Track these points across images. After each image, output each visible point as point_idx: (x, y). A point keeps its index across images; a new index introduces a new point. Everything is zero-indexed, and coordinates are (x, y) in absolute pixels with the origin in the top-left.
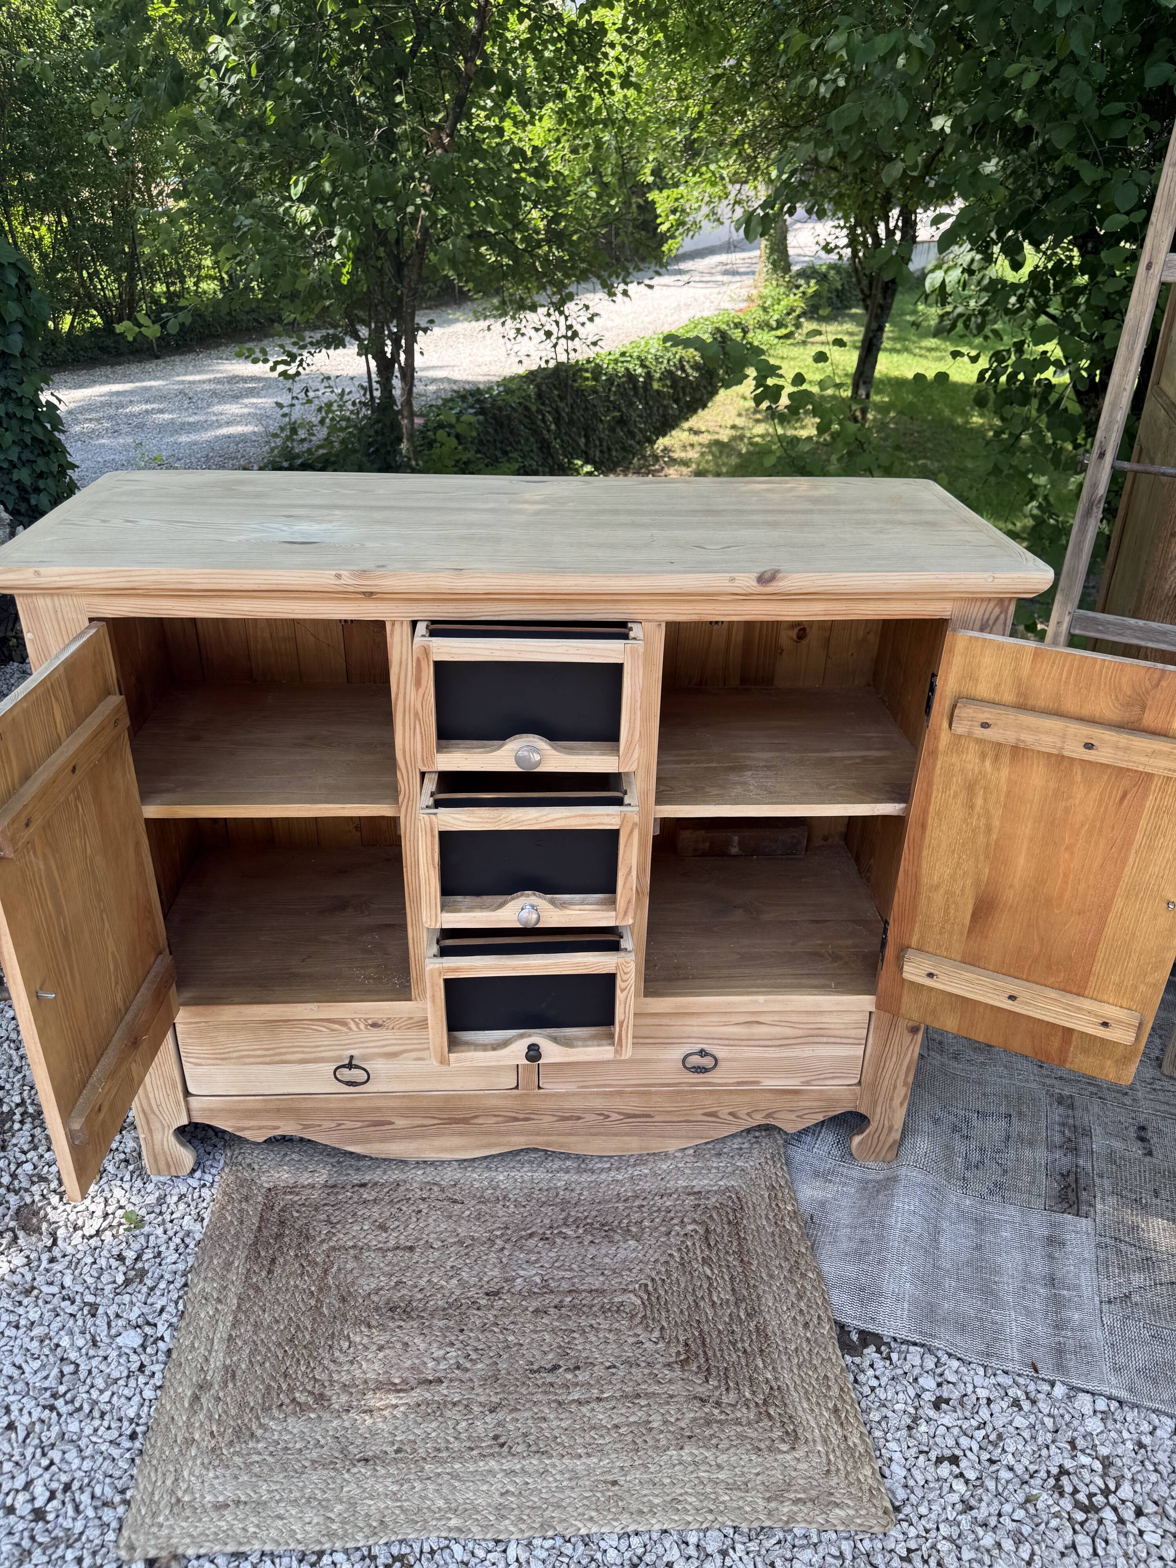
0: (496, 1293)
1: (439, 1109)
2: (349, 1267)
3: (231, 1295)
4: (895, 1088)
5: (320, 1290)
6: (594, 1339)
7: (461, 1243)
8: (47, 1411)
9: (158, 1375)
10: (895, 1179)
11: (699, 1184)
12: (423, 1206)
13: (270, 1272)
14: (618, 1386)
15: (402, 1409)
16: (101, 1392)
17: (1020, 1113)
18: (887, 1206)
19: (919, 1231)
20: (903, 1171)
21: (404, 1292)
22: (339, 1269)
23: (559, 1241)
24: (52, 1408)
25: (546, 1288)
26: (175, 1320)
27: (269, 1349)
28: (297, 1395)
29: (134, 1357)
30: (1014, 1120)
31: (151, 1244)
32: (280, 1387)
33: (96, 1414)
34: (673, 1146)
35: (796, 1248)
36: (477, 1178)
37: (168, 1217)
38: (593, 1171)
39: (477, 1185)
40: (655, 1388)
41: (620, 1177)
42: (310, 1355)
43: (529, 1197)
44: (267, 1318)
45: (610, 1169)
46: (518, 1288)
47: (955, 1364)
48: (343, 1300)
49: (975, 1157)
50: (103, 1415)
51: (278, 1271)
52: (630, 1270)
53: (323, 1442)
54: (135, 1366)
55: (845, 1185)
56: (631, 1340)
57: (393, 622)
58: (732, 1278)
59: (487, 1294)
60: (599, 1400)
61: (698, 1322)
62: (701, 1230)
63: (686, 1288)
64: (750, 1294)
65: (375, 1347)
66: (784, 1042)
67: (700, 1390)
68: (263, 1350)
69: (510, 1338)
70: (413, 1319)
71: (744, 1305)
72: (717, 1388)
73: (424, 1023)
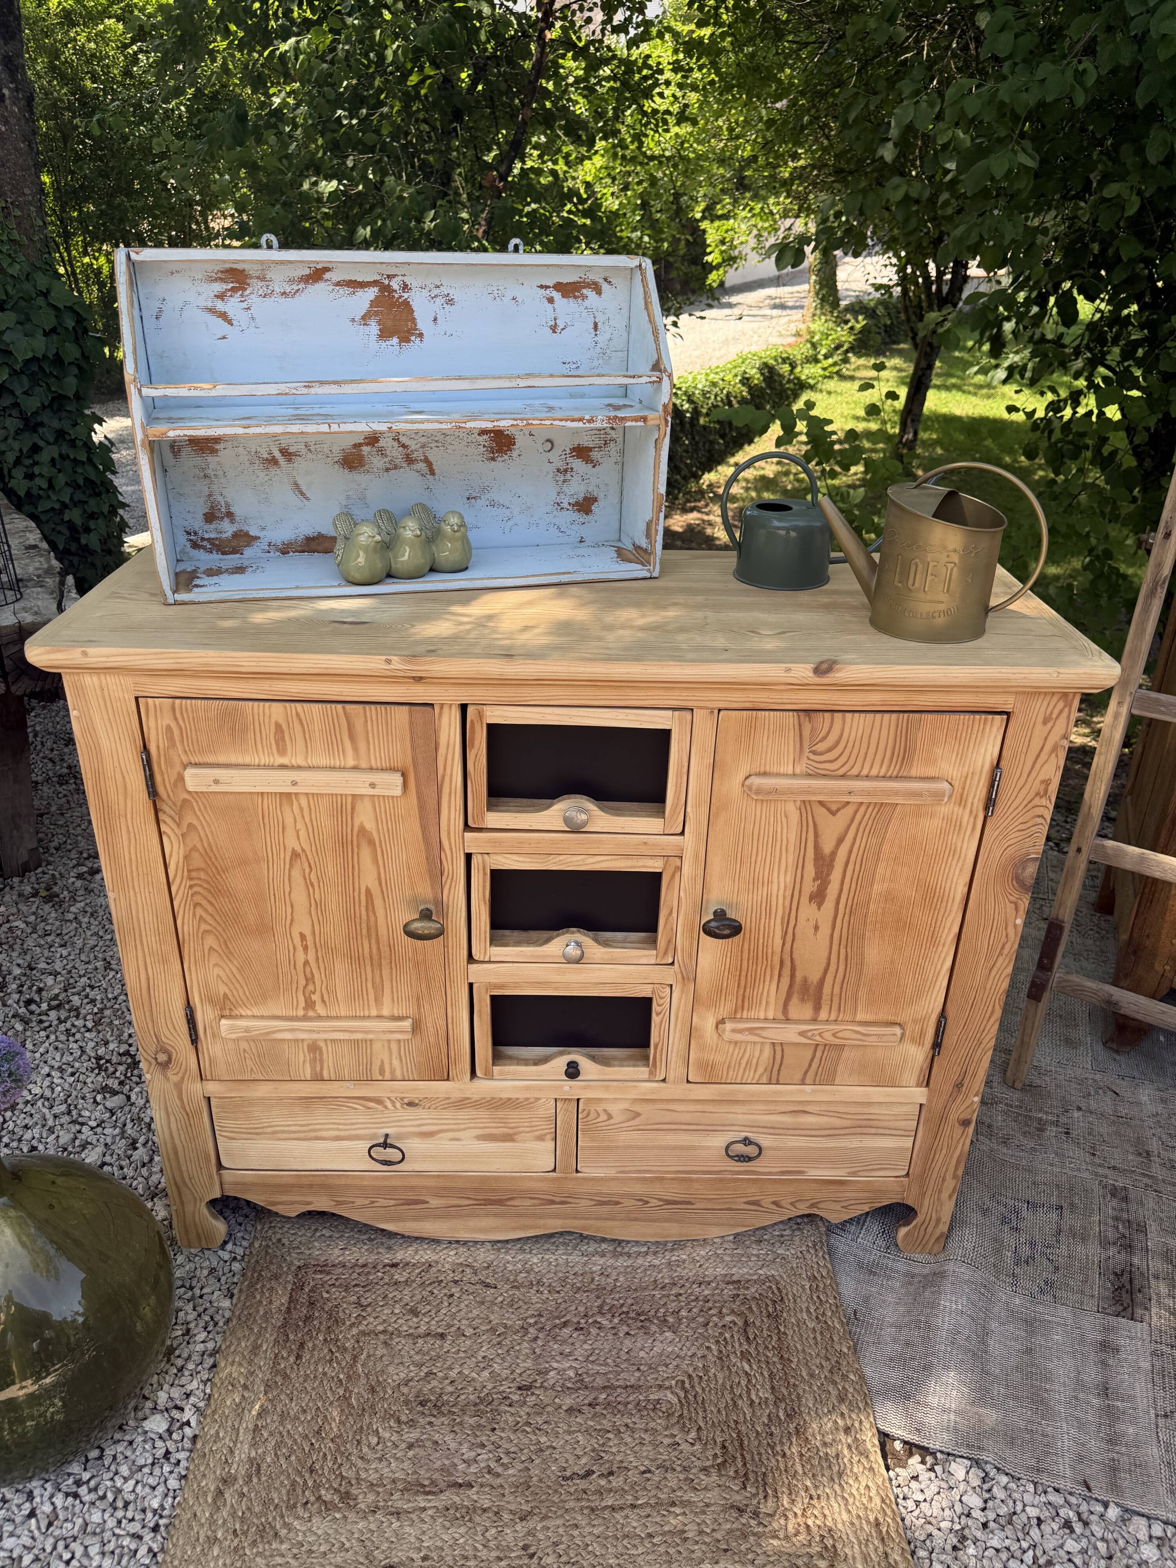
0: (528, 1388)
1: (475, 1190)
2: (378, 1353)
3: (258, 1381)
4: (944, 1180)
5: (349, 1377)
6: (629, 1440)
7: (493, 1330)
8: (70, 1499)
9: (184, 1464)
10: (941, 1275)
11: (738, 1272)
12: (455, 1290)
13: (299, 1357)
14: (653, 1493)
15: (430, 1512)
16: (126, 1479)
17: (1072, 1205)
18: (934, 1305)
19: (967, 1332)
20: (950, 1267)
21: (434, 1383)
22: (369, 1356)
23: (594, 1331)
24: (76, 1496)
25: (581, 1384)
26: (202, 1404)
27: (295, 1440)
28: (323, 1492)
29: (159, 1444)
30: (1066, 1212)
31: (180, 1321)
32: (305, 1482)
33: (120, 1504)
34: (714, 1232)
35: (838, 1347)
36: (511, 1260)
37: (197, 1292)
38: (629, 1255)
39: (510, 1267)
40: (691, 1496)
41: (657, 1262)
42: (338, 1450)
43: (564, 1281)
44: (294, 1408)
45: (647, 1253)
46: (551, 1382)
47: (1004, 1479)
48: (373, 1390)
49: (1026, 1251)
50: (126, 1505)
51: (306, 1356)
52: (667, 1366)
53: (347, 1545)
54: (160, 1453)
55: (890, 1278)
56: (667, 1441)
57: (442, 706)
58: (772, 1376)
59: (520, 1388)
60: (633, 1506)
61: (736, 1422)
62: (740, 1323)
63: (723, 1385)
64: (790, 1394)
65: (404, 1446)
66: (832, 1133)
67: (737, 1497)
68: (290, 1443)
69: (543, 1439)
70: (444, 1415)
71: (783, 1405)
72: (755, 1495)
73: (462, 1104)
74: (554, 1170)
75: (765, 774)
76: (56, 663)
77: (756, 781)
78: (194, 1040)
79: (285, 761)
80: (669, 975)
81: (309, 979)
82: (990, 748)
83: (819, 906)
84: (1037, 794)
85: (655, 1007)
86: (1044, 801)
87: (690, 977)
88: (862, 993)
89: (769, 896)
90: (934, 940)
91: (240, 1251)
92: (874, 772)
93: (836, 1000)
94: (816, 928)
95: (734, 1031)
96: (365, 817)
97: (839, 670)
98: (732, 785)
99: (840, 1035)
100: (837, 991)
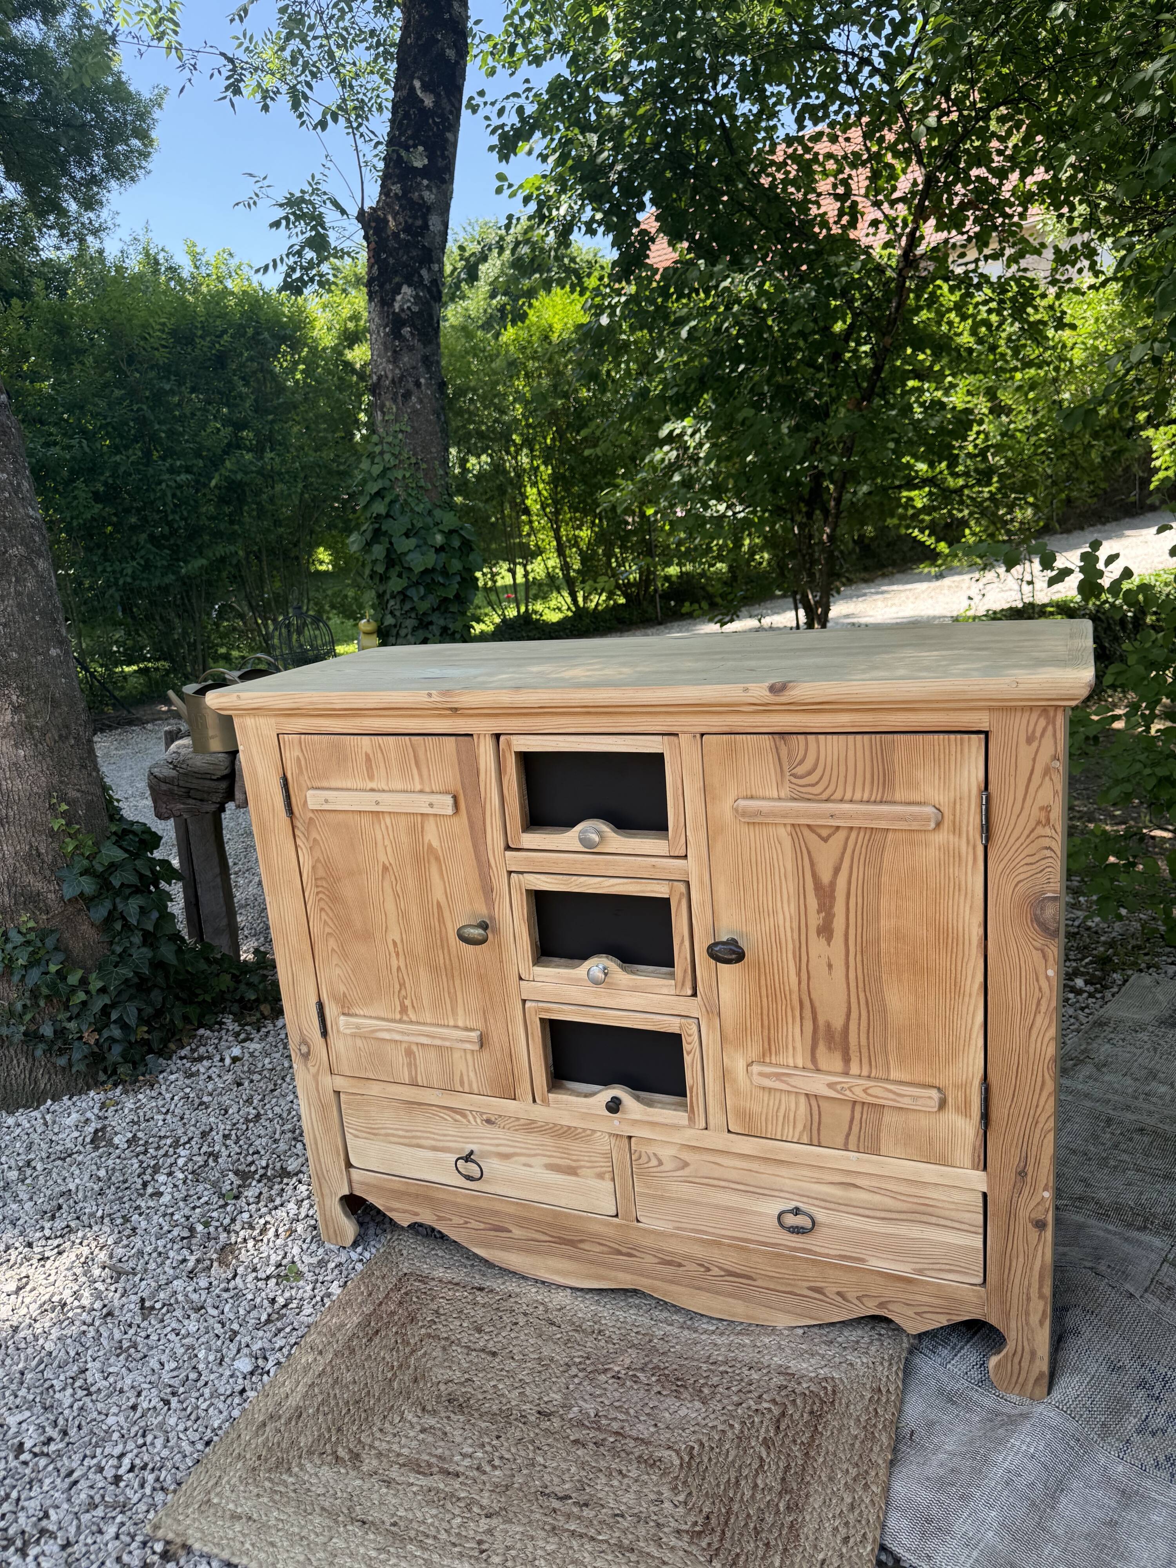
0: (548, 1415)
1: (550, 1225)
2: (434, 1354)
3: (331, 1350)
5: (401, 1366)
6: (616, 1483)
7: (539, 1361)
9: (250, 1400)
12: (522, 1321)
13: (370, 1340)
14: (617, 1534)
15: (415, 1489)
16: (206, 1401)
19: (1032, 1479)
21: (469, 1388)
22: (425, 1354)
23: (629, 1383)
25: (596, 1424)
27: (338, 1403)
28: (340, 1449)
32: (330, 1437)
33: (193, 1417)
34: (782, 1321)
35: (874, 1458)
36: (584, 1308)
37: (321, 1278)
38: (696, 1330)
39: (580, 1314)
40: (653, 1550)
41: (719, 1341)
42: (366, 1419)
43: (623, 1337)
44: (348, 1377)
46: (571, 1416)
48: (415, 1381)
50: (197, 1419)
51: (377, 1340)
52: (684, 1429)
53: (339, 1494)
56: (652, 1496)
57: (479, 735)
58: (788, 1468)
59: (539, 1412)
60: (593, 1539)
61: (731, 1499)
62: (776, 1411)
63: (733, 1462)
64: (800, 1489)
65: (419, 1428)
68: (333, 1403)
69: (539, 1458)
70: (463, 1414)
71: (787, 1497)
73: (530, 1127)
74: (617, 1216)
75: (752, 798)
76: (229, 707)
77: (742, 803)
78: (324, 1033)
79: (373, 785)
80: (693, 1007)
81: (402, 985)
82: (973, 770)
83: (829, 940)
84: (1039, 822)
85: (684, 1044)
86: (1048, 831)
87: (714, 1011)
88: (892, 1045)
89: (776, 927)
90: (957, 989)
92: (858, 796)
93: (864, 1051)
94: (830, 966)
95: (761, 1074)
96: (431, 836)
97: (794, 688)
98: (725, 808)
99: (870, 1091)
100: (864, 1042)
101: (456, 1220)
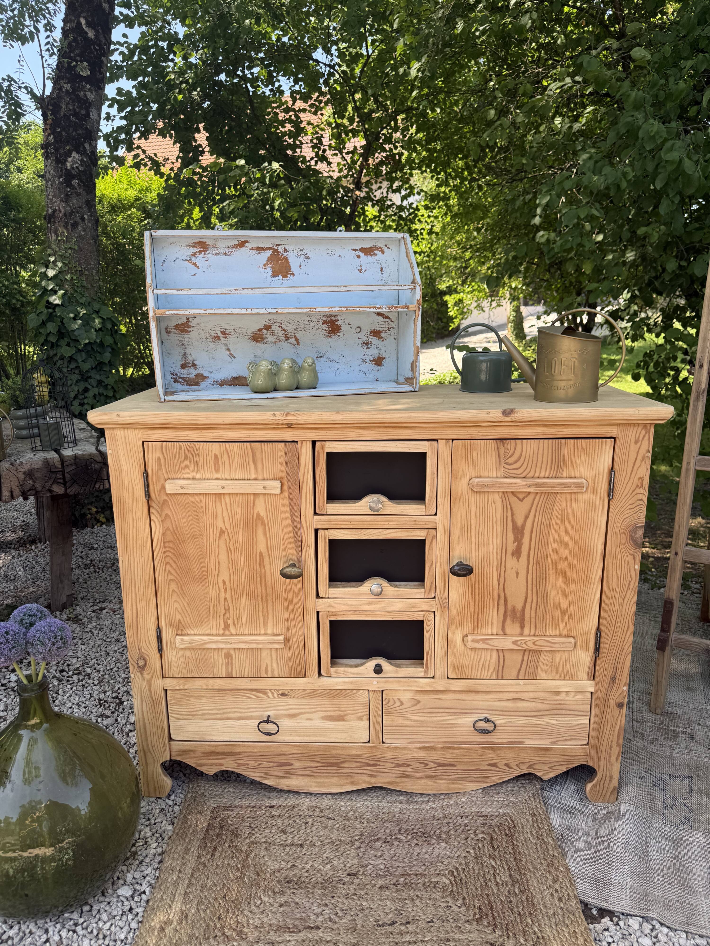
0: (355, 875)
1: (320, 755)
2: (262, 854)
3: (188, 868)
4: (611, 747)
5: (244, 867)
6: (419, 904)
7: (333, 843)
8: (71, 933)
9: (140, 914)
10: (616, 812)
11: (487, 810)
12: (309, 820)
13: (213, 855)
14: (435, 934)
15: (293, 943)
16: (105, 923)
17: (698, 776)
18: (611, 828)
19: (635, 844)
20: (621, 807)
21: (296, 871)
22: (256, 855)
23: (396, 843)
24: (74, 931)
25: (388, 872)
26: (153, 882)
27: (210, 902)
28: (226, 931)
29: (126, 903)
30: (695, 780)
31: (141, 837)
32: (215, 925)
33: (101, 936)
34: (470, 787)
35: (551, 853)
36: (344, 804)
37: (153, 821)
38: (417, 803)
39: (343, 809)
40: (460, 936)
41: (434, 806)
42: (236, 907)
43: (376, 817)
44: (209, 883)
45: (428, 802)
46: (369, 872)
47: (666, 930)
48: (258, 874)
49: (670, 802)
50: (105, 937)
51: (217, 855)
52: (442, 863)
54: (126, 909)
55: (583, 816)
56: (443, 905)
57: (302, 442)
58: (509, 868)
59: (349, 875)
60: (422, 941)
61: (488, 895)
62: (488, 839)
63: (479, 873)
64: (522, 879)
65: (277, 905)
66: (538, 714)
67: (490, 937)
68: (206, 902)
69: (364, 903)
70: (302, 888)
71: (518, 885)
72: (501, 936)
73: (313, 693)
74: (369, 742)
75: (480, 477)
76: (102, 421)
77: (476, 480)
78: (160, 650)
79: (218, 476)
80: (433, 605)
81: (227, 610)
82: (607, 459)
83: (518, 559)
84: (637, 486)
85: (426, 627)
86: (641, 491)
87: (445, 606)
88: (549, 616)
89: (488, 553)
90: (588, 580)
91: (179, 800)
92: (542, 475)
93: (533, 620)
94: (518, 573)
95: (473, 641)
96: (260, 508)
97: (516, 412)
98: (462, 484)
99: (537, 643)
100: (533, 615)
101: (252, 764)
